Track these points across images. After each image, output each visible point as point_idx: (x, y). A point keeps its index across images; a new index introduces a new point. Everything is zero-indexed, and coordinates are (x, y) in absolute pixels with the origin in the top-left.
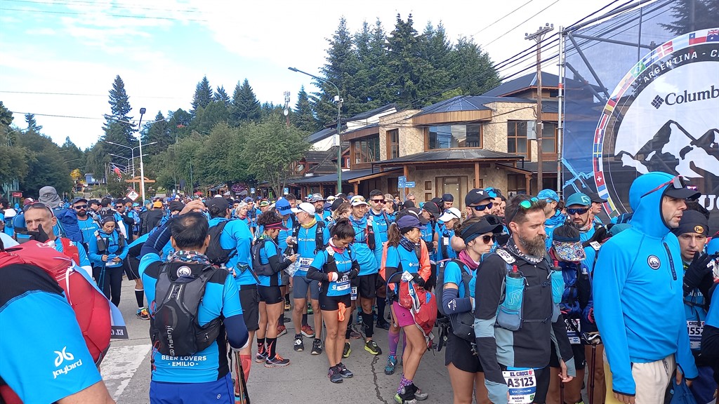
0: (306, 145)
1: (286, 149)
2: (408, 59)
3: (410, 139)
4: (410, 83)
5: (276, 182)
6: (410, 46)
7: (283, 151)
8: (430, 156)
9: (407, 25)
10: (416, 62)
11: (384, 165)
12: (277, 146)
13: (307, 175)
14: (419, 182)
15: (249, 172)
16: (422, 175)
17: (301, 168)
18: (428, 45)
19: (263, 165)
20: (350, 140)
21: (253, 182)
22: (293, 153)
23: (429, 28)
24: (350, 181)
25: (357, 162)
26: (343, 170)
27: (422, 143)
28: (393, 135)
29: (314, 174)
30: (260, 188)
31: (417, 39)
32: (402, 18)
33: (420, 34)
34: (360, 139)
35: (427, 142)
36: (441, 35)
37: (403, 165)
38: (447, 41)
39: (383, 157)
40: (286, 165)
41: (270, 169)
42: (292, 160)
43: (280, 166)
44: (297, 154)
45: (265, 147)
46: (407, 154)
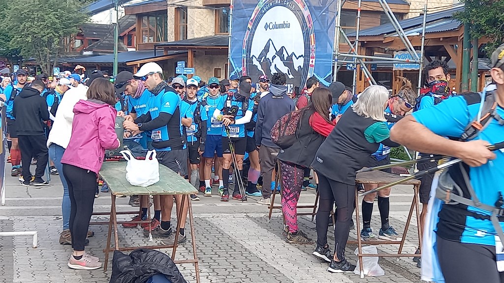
0: (83, 18)
1: (57, 21)
5: (45, 60)
7: (54, 23)
11: (168, 47)
12: (46, 17)
13: (85, 53)
14: (208, 69)
15: (12, 45)
16: (211, 62)
17: (78, 43)
19: (29, 39)
20: (137, 15)
21: (17, 58)
22: (67, 27)
24: (128, 64)
25: (146, 41)
26: (130, 50)
27: (213, 25)
29: (94, 52)
30: (26, 66)
34: (148, 15)
37: (188, 49)
39: (171, 38)
40: (57, 40)
41: (38, 43)
42: (66, 34)
43: (50, 41)
44: (71, 27)
45: (32, 16)
46: (196, 36)
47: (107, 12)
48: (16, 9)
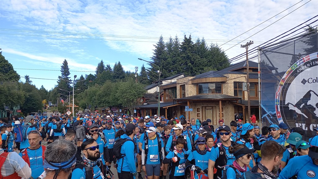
0: (145, 91)
1: (136, 93)
2: (189, 54)
3: (190, 89)
4: (190, 64)
5: (131, 107)
6: (190, 48)
7: (134, 94)
8: (199, 97)
9: (189, 39)
10: (192, 55)
11: (178, 100)
12: (132, 91)
13: (144, 104)
14: (194, 108)
15: (119, 102)
16: (195, 105)
17: (142, 101)
18: (198, 48)
19: (126, 100)
20: (164, 89)
21: (121, 107)
22: (139, 95)
23: (198, 41)
24: (163, 108)
26: (161, 102)
28: (183, 87)
29: (148, 103)
30: (124, 109)
31: (193, 45)
32: (186, 37)
33: (194, 44)
34: (168, 89)
35: (198, 90)
36: (203, 43)
37: (187, 101)
38: (206, 46)
39: (178, 97)
40: (135, 100)
41: (129, 101)
42: (138, 97)
43: (133, 100)
44: (140, 95)
45: (127, 92)
46: (189, 96)
47: (156, 88)
48: (121, 89)
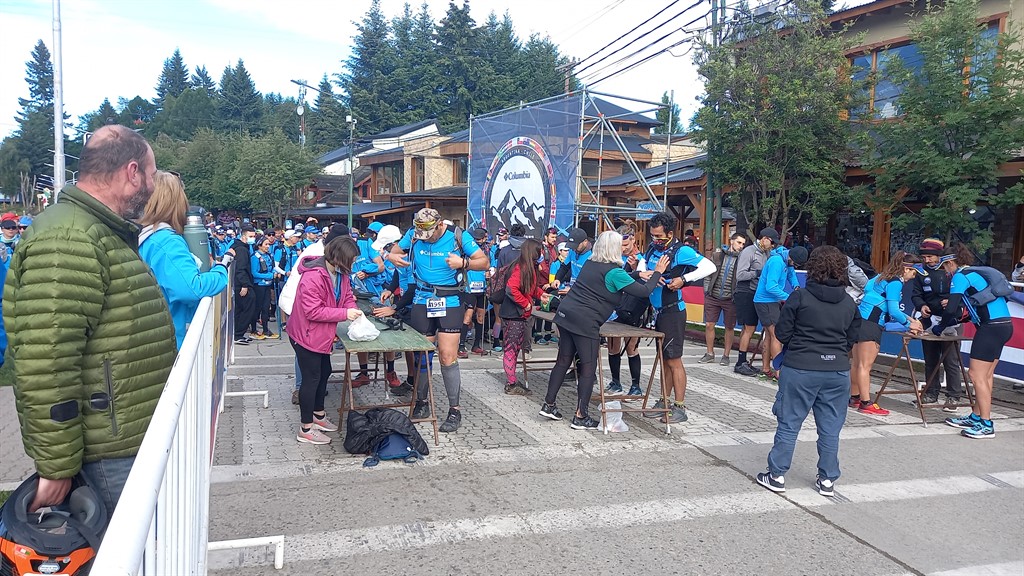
0: (316, 169)
1: (289, 172)
2: (461, 58)
3: (436, 170)
4: (462, 90)
5: (277, 213)
6: (465, 40)
7: (286, 175)
9: (462, 12)
10: (472, 63)
11: (405, 198)
12: (278, 168)
13: (319, 205)
15: (241, 197)
16: (450, 212)
17: (311, 195)
18: (489, 40)
19: (260, 191)
20: (372, 165)
21: (247, 211)
22: (299, 178)
23: (492, 17)
24: (365, 216)
25: (382, 192)
26: (365, 201)
27: (451, 176)
28: (419, 161)
29: (328, 204)
30: (257, 219)
31: (475, 31)
32: (456, 3)
33: (479, 25)
34: (384, 165)
35: (456, 174)
36: (507, 27)
37: (426, 200)
38: (515, 37)
39: (408, 189)
40: (288, 192)
41: (269, 195)
42: (298, 186)
43: (282, 193)
44: (303, 179)
45: (263, 168)
46: (434, 187)
47: (342, 162)
48: (247, 160)
